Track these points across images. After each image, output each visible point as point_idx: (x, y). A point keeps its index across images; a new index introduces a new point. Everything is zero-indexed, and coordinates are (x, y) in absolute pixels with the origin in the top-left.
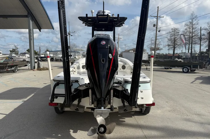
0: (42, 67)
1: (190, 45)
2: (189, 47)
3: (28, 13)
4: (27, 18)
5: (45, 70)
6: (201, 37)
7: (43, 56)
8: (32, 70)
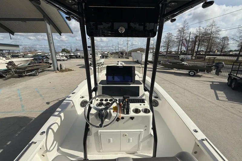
0: (64, 69)
1: (180, 46)
2: (179, 48)
3: (44, 16)
4: (44, 22)
5: (67, 71)
6: (189, 40)
7: (73, 54)
8: (55, 72)
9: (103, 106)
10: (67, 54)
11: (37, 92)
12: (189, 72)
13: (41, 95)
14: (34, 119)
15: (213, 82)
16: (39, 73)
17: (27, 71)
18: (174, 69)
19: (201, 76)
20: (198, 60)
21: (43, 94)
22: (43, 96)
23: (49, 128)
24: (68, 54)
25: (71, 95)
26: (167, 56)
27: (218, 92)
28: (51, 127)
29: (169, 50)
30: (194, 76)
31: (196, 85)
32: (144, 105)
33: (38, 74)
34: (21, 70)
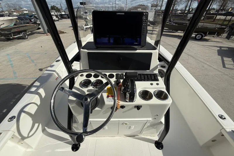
7: (64, 13)
8: (46, 34)
9: (91, 85)
10: (57, 13)
11: (28, 57)
12: (196, 35)
13: (33, 61)
14: (27, 86)
15: (221, 47)
16: (28, 35)
17: (13, 33)
18: (179, 31)
19: (209, 40)
20: (207, 21)
21: (35, 60)
22: (35, 61)
23: (22, 111)
24: (59, 13)
25: (55, 63)
26: (171, 16)
27: (225, 59)
28: (24, 110)
29: (175, 8)
30: (201, 39)
31: (202, 51)
32: (158, 84)
33: (27, 37)
34: (6, 32)
